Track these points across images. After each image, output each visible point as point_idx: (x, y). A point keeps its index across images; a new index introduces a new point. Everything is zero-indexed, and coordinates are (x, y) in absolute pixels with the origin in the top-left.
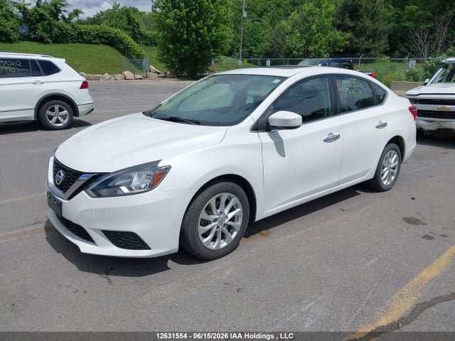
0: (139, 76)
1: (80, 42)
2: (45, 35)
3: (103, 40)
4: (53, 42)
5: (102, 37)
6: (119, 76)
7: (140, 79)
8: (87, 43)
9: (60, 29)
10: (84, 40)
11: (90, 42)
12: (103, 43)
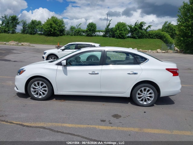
0: (164, 52)
1: (149, 38)
2: (136, 36)
3: (158, 37)
4: (138, 38)
5: (158, 36)
6: (154, 51)
7: (164, 53)
8: (151, 38)
9: (142, 33)
10: (150, 37)
11: (152, 38)
12: (158, 38)
